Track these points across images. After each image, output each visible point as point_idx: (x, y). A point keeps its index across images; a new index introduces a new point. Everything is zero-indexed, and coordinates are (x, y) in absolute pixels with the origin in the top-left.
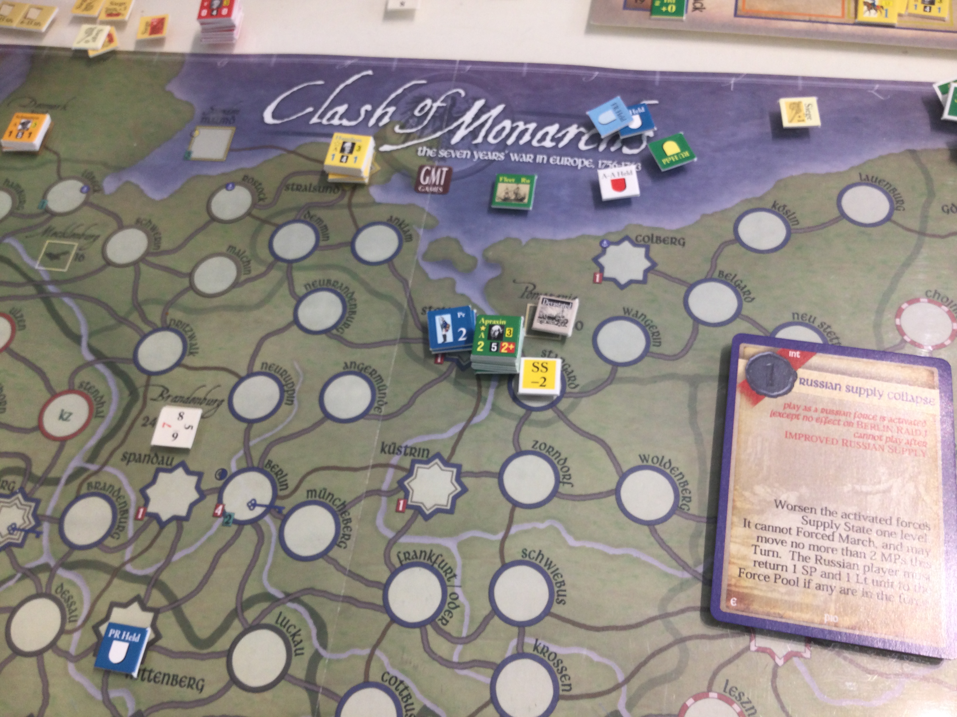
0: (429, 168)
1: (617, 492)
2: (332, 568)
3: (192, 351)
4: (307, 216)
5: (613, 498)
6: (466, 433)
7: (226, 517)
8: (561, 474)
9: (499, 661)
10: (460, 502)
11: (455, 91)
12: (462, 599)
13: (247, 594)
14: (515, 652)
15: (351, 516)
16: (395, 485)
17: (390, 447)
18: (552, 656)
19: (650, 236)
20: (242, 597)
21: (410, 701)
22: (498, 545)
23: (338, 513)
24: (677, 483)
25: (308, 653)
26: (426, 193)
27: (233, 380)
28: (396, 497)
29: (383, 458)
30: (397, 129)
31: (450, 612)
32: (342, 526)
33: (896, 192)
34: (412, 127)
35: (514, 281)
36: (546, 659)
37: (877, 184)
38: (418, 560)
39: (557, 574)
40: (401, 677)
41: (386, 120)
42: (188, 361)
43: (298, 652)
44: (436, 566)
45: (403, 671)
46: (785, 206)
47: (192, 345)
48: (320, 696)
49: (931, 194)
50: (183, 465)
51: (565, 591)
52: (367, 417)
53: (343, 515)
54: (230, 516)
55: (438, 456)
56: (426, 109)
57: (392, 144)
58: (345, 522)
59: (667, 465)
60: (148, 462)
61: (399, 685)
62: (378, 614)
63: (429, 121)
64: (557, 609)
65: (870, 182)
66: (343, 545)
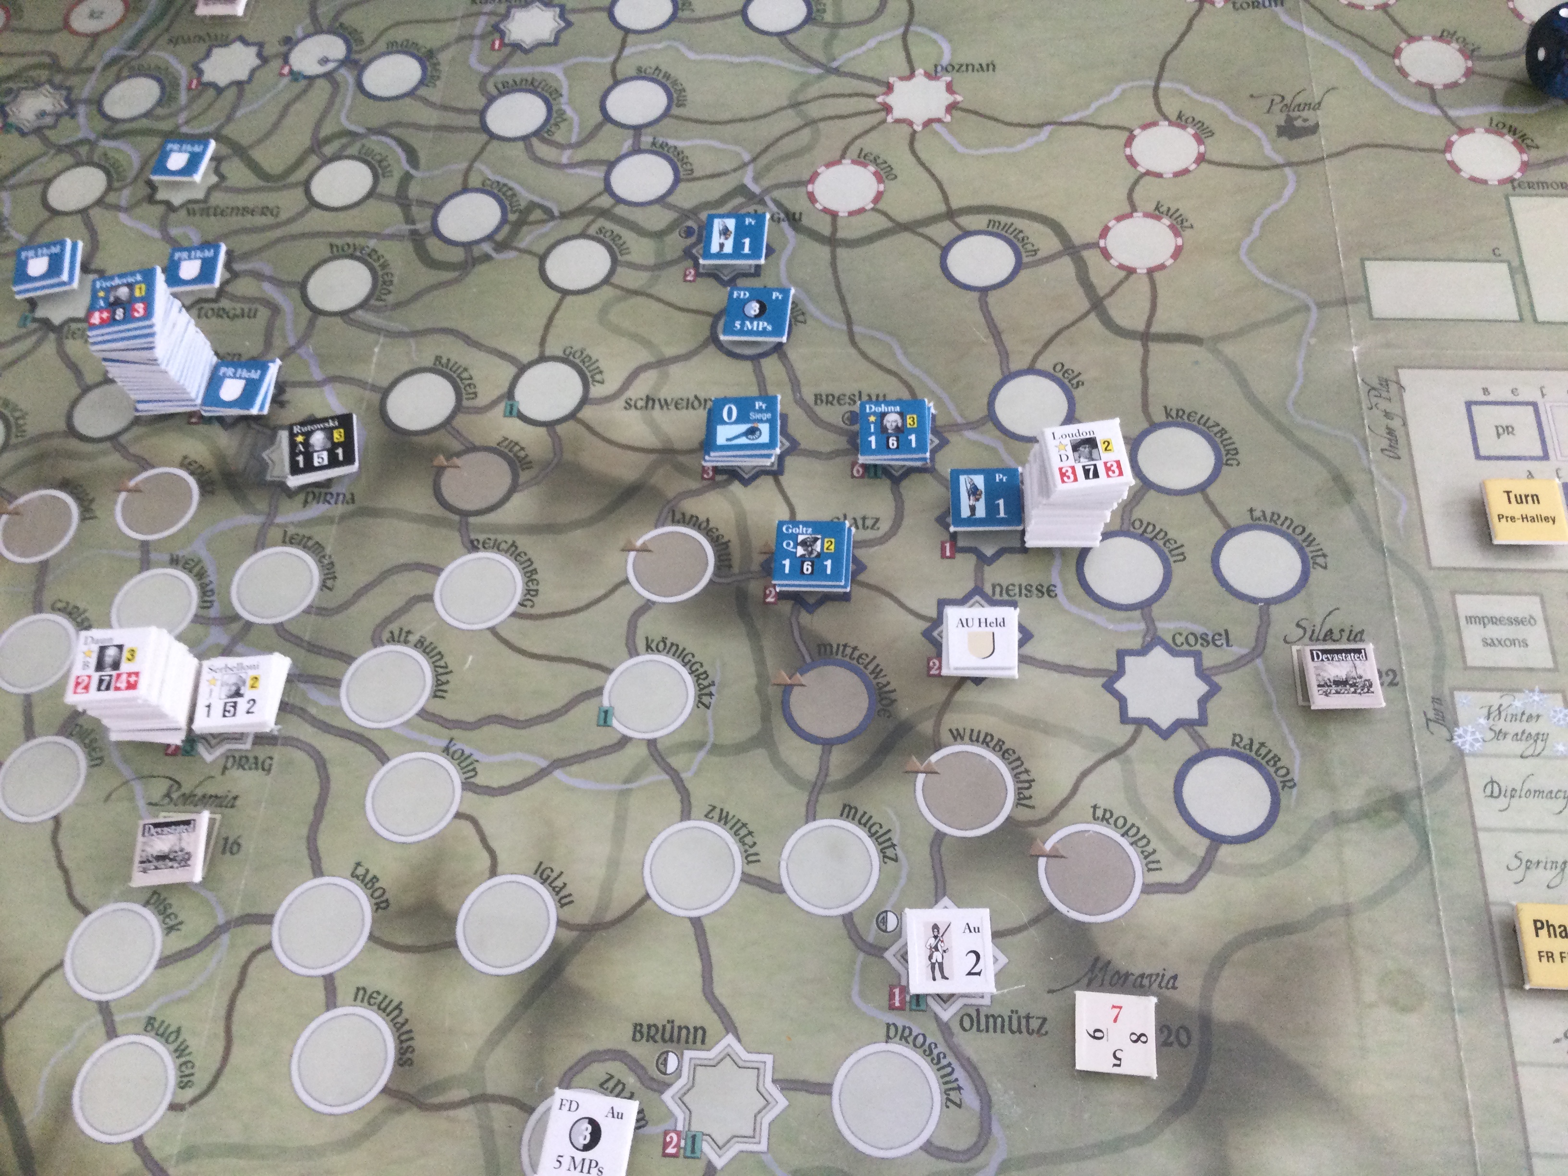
1: (743, 12)
2: (419, 104)
5: (739, 18)
7: (295, 75)
9: (612, 159)
10: (564, 36)
12: (570, 114)
13: (323, 134)
14: (631, 150)
16: (490, 29)
18: (672, 149)
20: (318, 136)
21: (515, 199)
22: (609, 66)
23: (424, 59)
25: (397, 175)
28: (490, 39)
29: (475, 8)
31: (556, 125)
32: (429, 68)
36: (665, 152)
38: (518, 87)
39: (676, 84)
40: (503, 181)
43: (386, 173)
44: (539, 89)
45: (506, 177)
48: (415, 209)
50: (241, 37)
51: (685, 96)
53: (431, 61)
54: (299, 73)
58: (433, 65)
60: (199, 40)
61: (502, 188)
62: (476, 135)
64: (675, 111)
66: (431, 84)
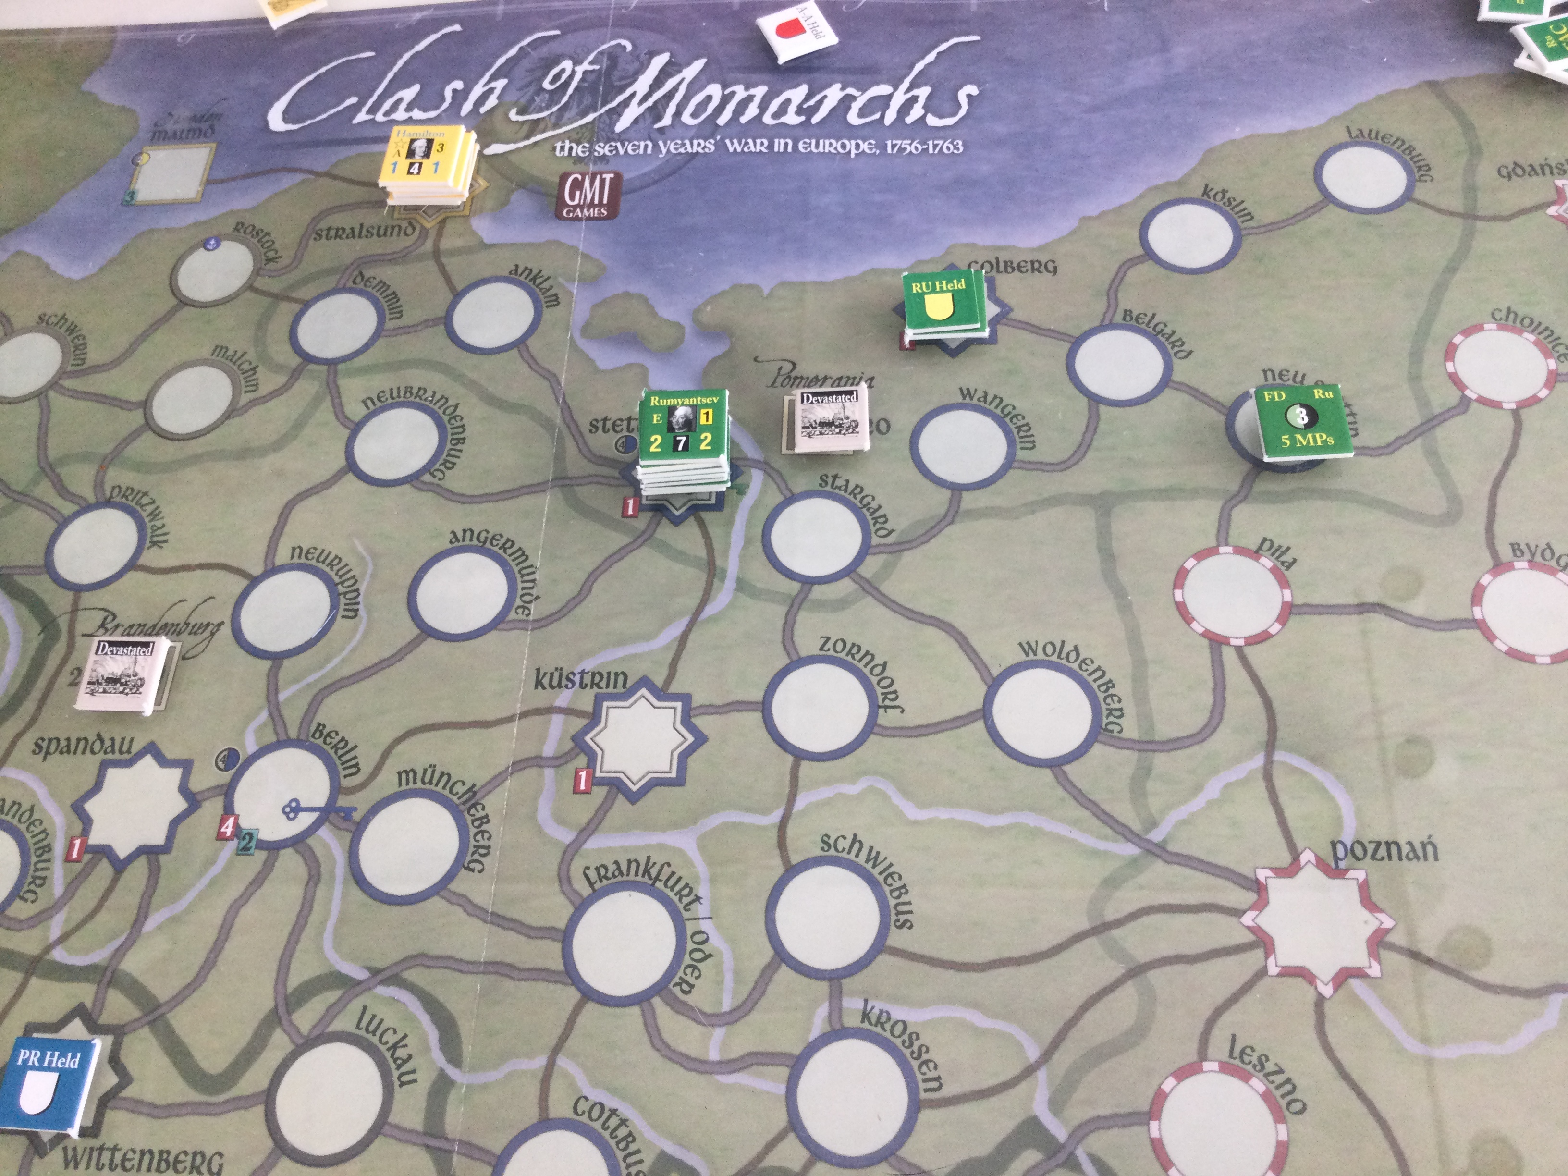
0: (580, 177)
1: (985, 713)
2: (458, 913)
3: (155, 539)
4: (359, 280)
5: (979, 726)
6: (692, 636)
7: (244, 838)
8: (879, 691)
9: (797, 1050)
10: (694, 763)
11: (613, 43)
12: (716, 942)
13: (294, 981)
14: (829, 1029)
15: (487, 811)
16: (569, 745)
17: (552, 674)
18: (899, 1029)
19: (994, 262)
20: (285, 986)
21: (633, 1147)
22: (774, 834)
23: (462, 807)
24: (1095, 686)
25: (425, 1080)
26: (577, 219)
27: (239, 584)
28: (571, 767)
29: (541, 698)
30: (513, 115)
31: (695, 968)
32: (473, 831)
33: (1414, 153)
34: (541, 110)
35: (755, 360)
36: (887, 1034)
37: (1379, 141)
38: (625, 878)
39: (891, 875)
40: (611, 1103)
41: (492, 102)
42: (150, 557)
43: (405, 1078)
44: (659, 885)
45: (614, 1091)
46: (1224, 192)
47: (155, 529)
48: (456, 1160)
49: (1475, 151)
50: (153, 749)
51: (909, 903)
52: (501, 626)
53: (473, 811)
54: (250, 835)
55: (645, 682)
56: (564, 77)
57: (507, 142)
58: (477, 823)
59: (1073, 656)
60: (84, 752)
61: (609, 1118)
62: (559, 986)
63: (571, 96)
64: (897, 938)
65: (1367, 139)
66: (478, 867)
